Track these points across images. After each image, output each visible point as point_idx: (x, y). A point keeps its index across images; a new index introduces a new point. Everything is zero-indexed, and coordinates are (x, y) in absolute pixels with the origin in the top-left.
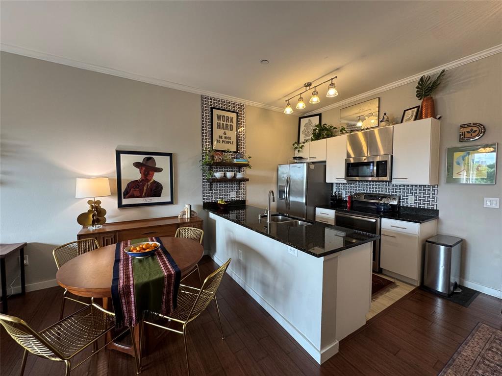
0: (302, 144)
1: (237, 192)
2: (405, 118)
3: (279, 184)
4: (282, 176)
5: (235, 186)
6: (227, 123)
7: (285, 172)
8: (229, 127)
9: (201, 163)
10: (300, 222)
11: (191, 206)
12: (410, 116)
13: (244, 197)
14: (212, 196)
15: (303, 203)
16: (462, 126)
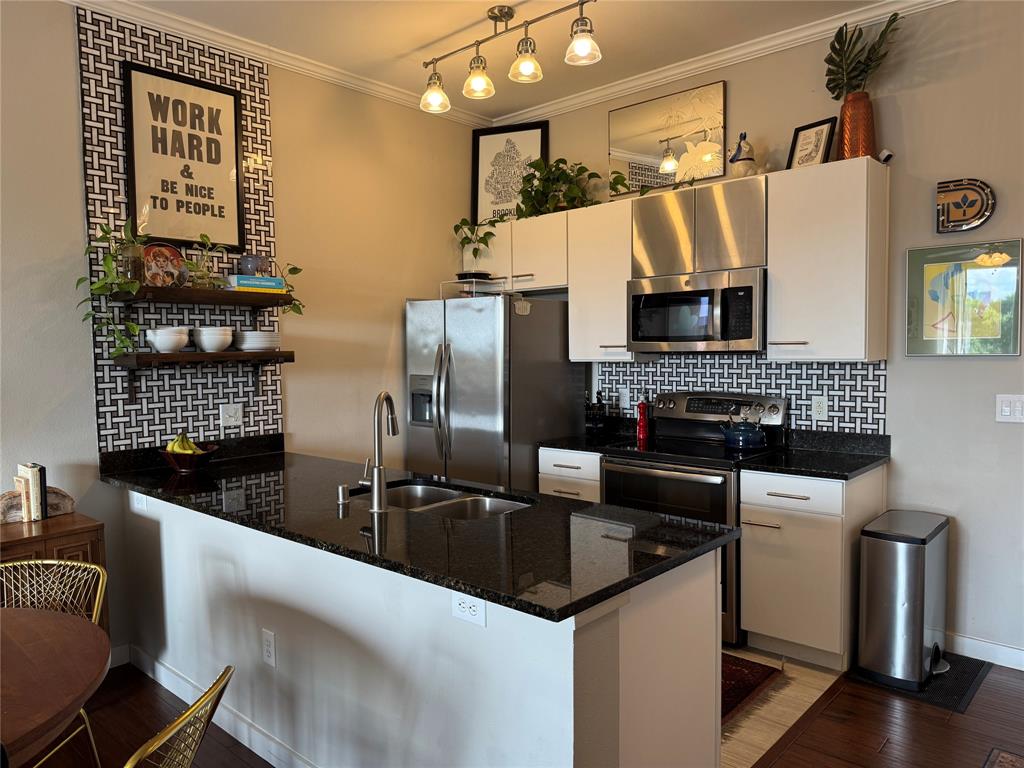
0: (488, 229)
1: (246, 405)
2: (798, 155)
3: (412, 371)
4: (421, 341)
5: (237, 381)
6: (197, 132)
7: (431, 327)
8: (204, 149)
9: (85, 291)
10: (488, 500)
11: (42, 471)
12: (811, 147)
13: (275, 422)
14: (139, 424)
15: (494, 435)
16: (943, 187)
